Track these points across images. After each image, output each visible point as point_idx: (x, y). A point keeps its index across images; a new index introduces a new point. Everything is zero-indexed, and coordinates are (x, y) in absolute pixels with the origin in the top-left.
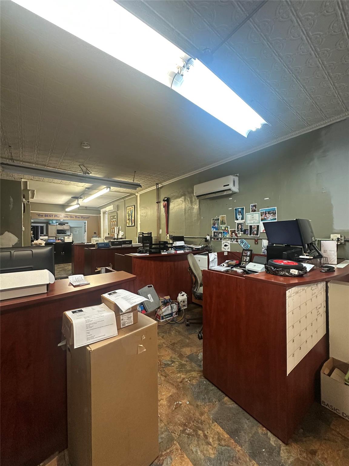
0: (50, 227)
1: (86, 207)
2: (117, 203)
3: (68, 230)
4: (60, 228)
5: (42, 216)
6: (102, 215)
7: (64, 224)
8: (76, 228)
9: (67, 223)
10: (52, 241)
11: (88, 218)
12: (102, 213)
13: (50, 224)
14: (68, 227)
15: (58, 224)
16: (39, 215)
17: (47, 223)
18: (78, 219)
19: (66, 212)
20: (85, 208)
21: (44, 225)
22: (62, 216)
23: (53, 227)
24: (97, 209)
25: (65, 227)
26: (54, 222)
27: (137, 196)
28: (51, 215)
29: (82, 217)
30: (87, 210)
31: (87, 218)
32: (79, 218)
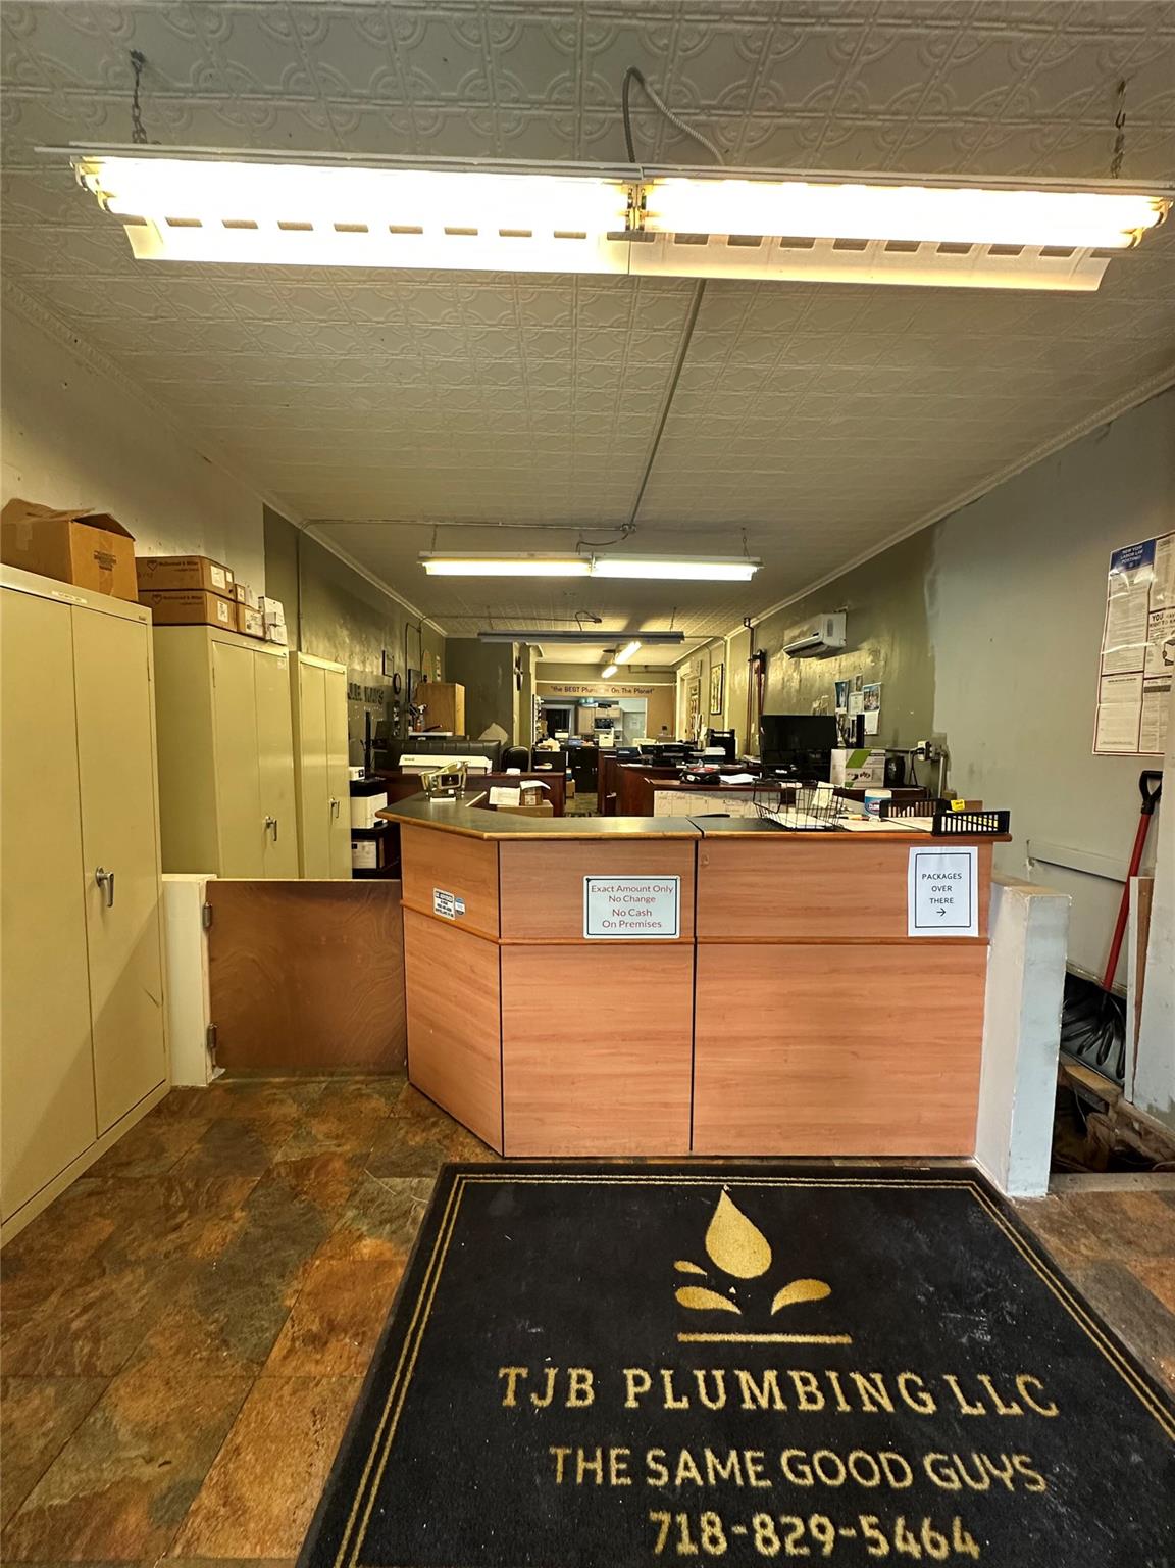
0: (581, 711)
1: (646, 666)
2: (699, 657)
3: (617, 719)
4: (602, 714)
5: (560, 690)
6: (678, 684)
7: (610, 706)
8: (635, 716)
9: (617, 703)
10: (575, 743)
11: (649, 691)
12: (679, 680)
13: (581, 705)
14: (618, 712)
15: (597, 705)
16: (555, 688)
17: (577, 703)
18: (628, 695)
19: (604, 680)
20: (643, 669)
21: (572, 707)
22: (601, 689)
23: (589, 712)
24: (670, 670)
25: (612, 713)
26: (591, 700)
27: (726, 642)
28: (575, 689)
29: (637, 690)
30: (647, 672)
31: (647, 692)
32: (630, 691)
